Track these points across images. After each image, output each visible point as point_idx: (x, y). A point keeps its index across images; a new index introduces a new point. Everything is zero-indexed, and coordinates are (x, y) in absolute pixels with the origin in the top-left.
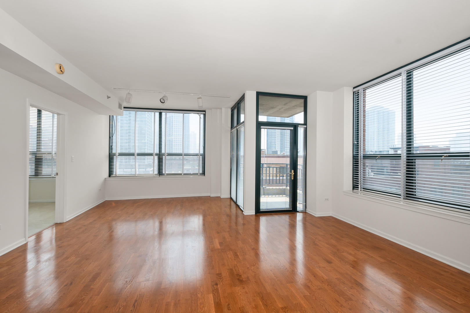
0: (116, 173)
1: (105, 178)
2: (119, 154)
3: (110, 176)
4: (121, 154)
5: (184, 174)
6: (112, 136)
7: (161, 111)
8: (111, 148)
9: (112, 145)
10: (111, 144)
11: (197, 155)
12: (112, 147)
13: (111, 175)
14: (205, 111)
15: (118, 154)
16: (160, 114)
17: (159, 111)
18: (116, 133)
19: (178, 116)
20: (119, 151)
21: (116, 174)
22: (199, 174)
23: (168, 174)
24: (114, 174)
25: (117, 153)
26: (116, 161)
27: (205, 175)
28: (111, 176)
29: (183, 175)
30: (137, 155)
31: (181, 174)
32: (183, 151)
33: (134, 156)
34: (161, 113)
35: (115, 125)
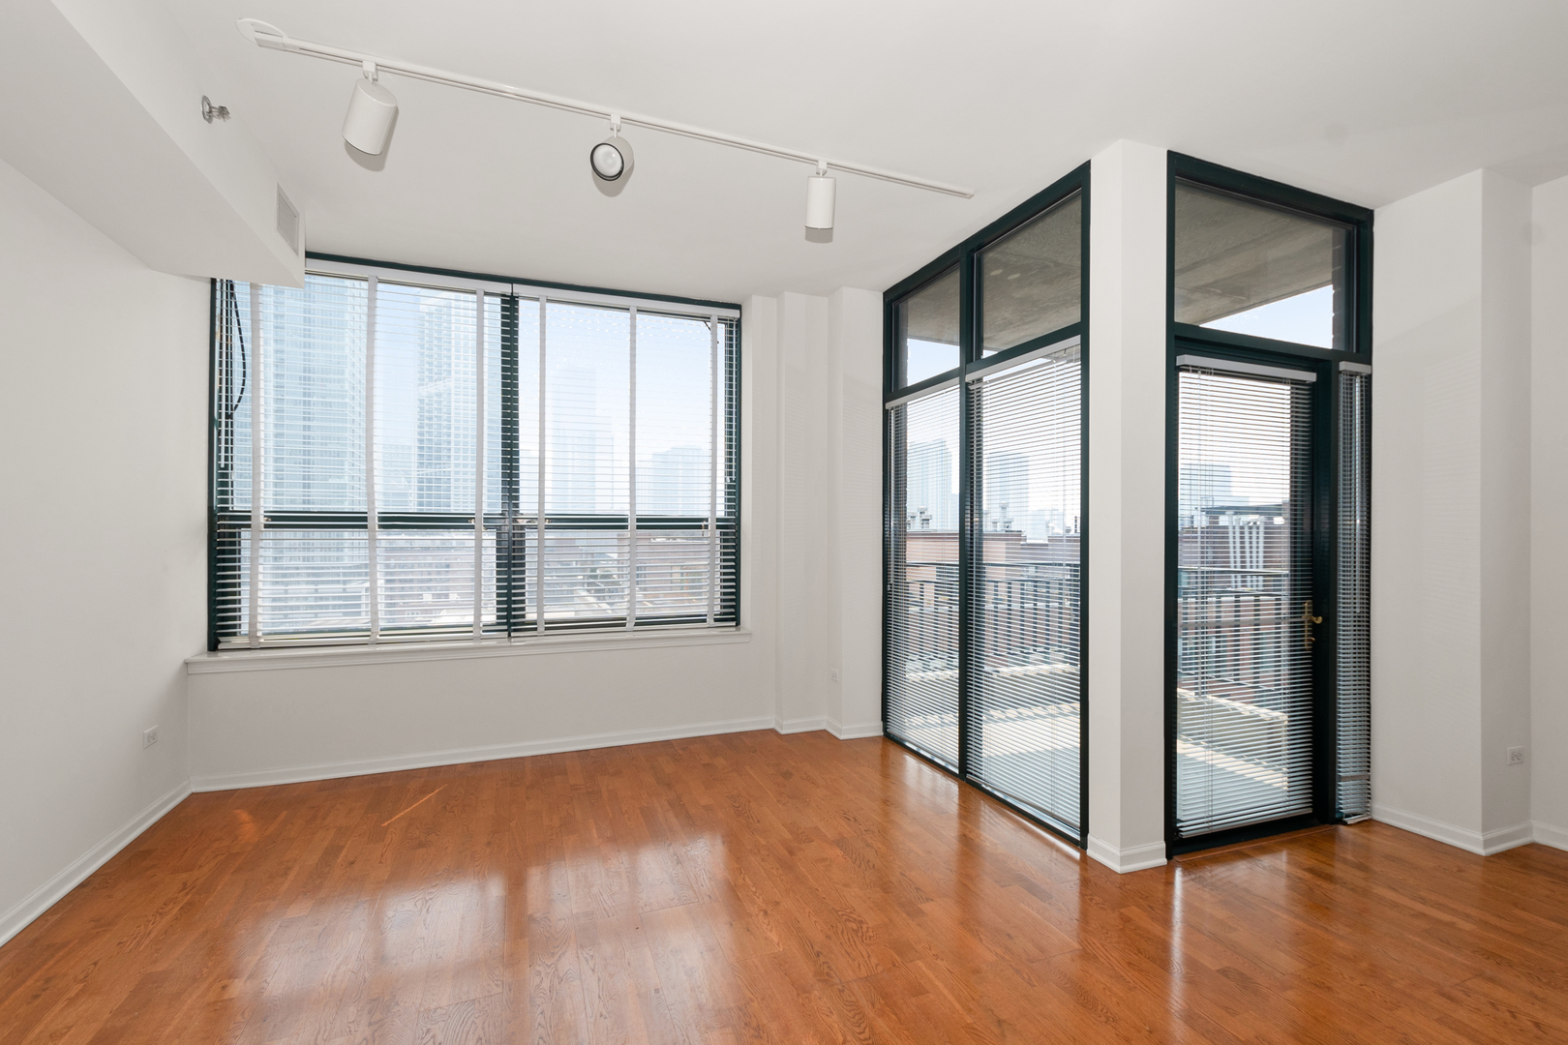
0: (253, 624)
1: (186, 664)
2: (274, 518)
3: (213, 646)
4: (280, 521)
5: (637, 624)
6: (229, 416)
7: (519, 289)
8: (219, 478)
9: (226, 466)
10: (223, 463)
11: (700, 527)
12: (226, 476)
13: (221, 639)
14: (738, 307)
15: (263, 521)
16: (510, 305)
17: (506, 288)
18: (255, 399)
19: (608, 323)
20: (268, 503)
21: (252, 635)
22: (710, 621)
23: (554, 626)
24: (245, 629)
25: (262, 512)
26: (254, 560)
27: (738, 624)
28: (220, 647)
29: (630, 625)
30: (381, 527)
31: (618, 623)
32: (633, 504)
33: (365, 527)
34: (517, 303)
35: (248, 352)
